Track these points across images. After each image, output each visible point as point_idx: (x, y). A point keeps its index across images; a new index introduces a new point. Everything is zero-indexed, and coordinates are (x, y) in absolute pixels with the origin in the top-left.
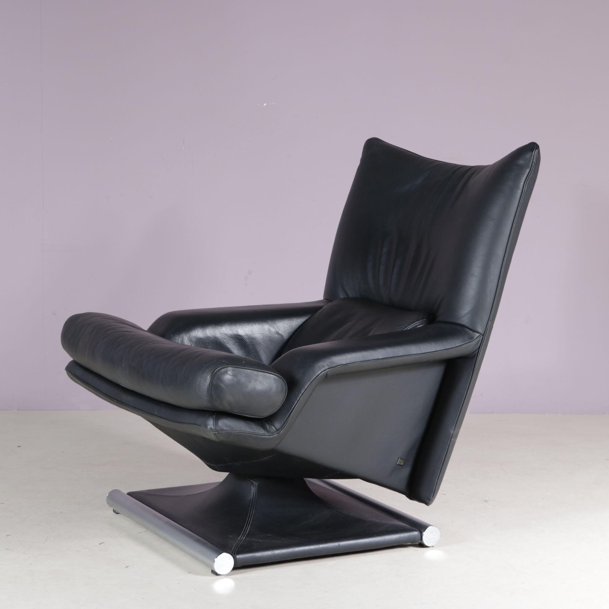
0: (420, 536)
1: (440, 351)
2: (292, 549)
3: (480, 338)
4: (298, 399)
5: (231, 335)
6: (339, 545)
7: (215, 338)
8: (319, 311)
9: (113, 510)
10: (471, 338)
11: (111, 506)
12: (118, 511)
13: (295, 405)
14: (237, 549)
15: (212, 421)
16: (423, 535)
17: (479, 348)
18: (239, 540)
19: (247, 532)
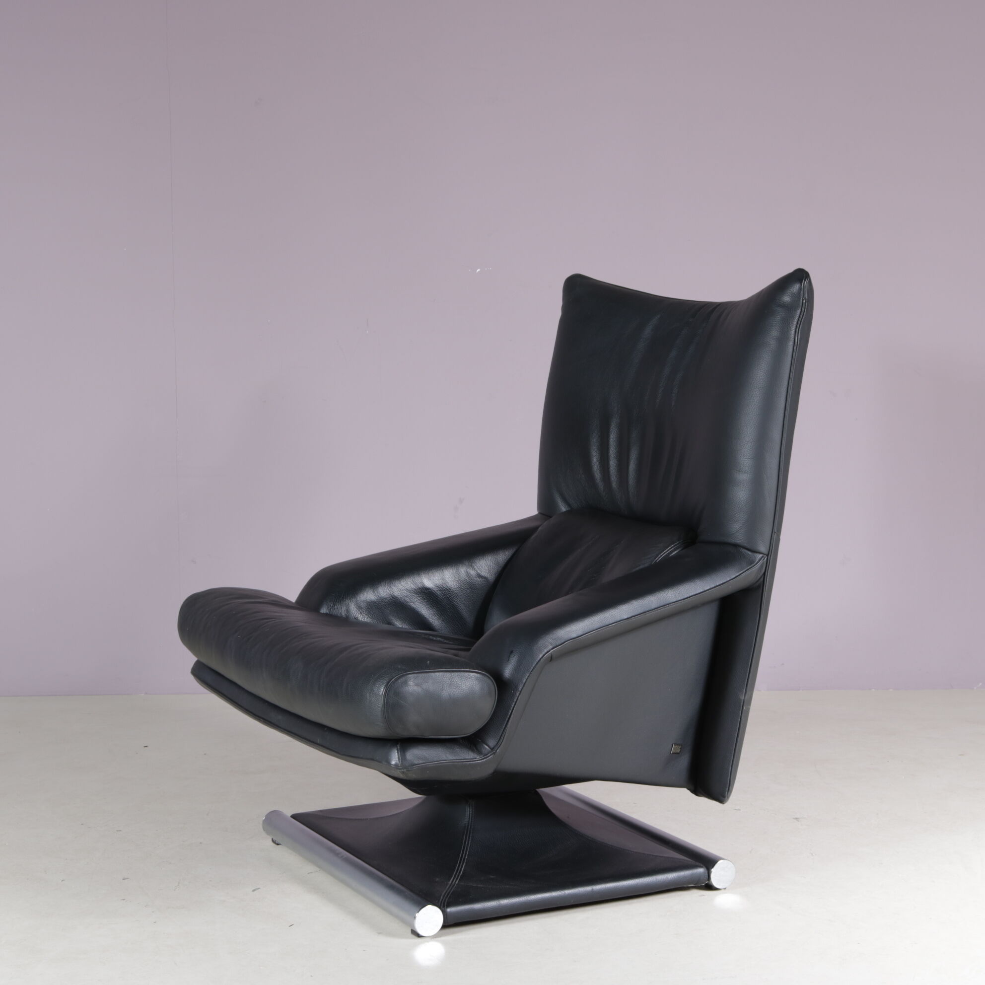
0: (707, 874)
1: (708, 590)
2: (525, 898)
3: (764, 559)
4: (515, 700)
5: (415, 590)
6: (593, 890)
7: (393, 598)
8: (534, 536)
9: (271, 840)
10: (751, 563)
11: (268, 833)
12: (278, 841)
13: (512, 708)
14: (447, 899)
15: (396, 751)
16: (711, 873)
17: (764, 574)
18: (450, 885)
19: (461, 873)
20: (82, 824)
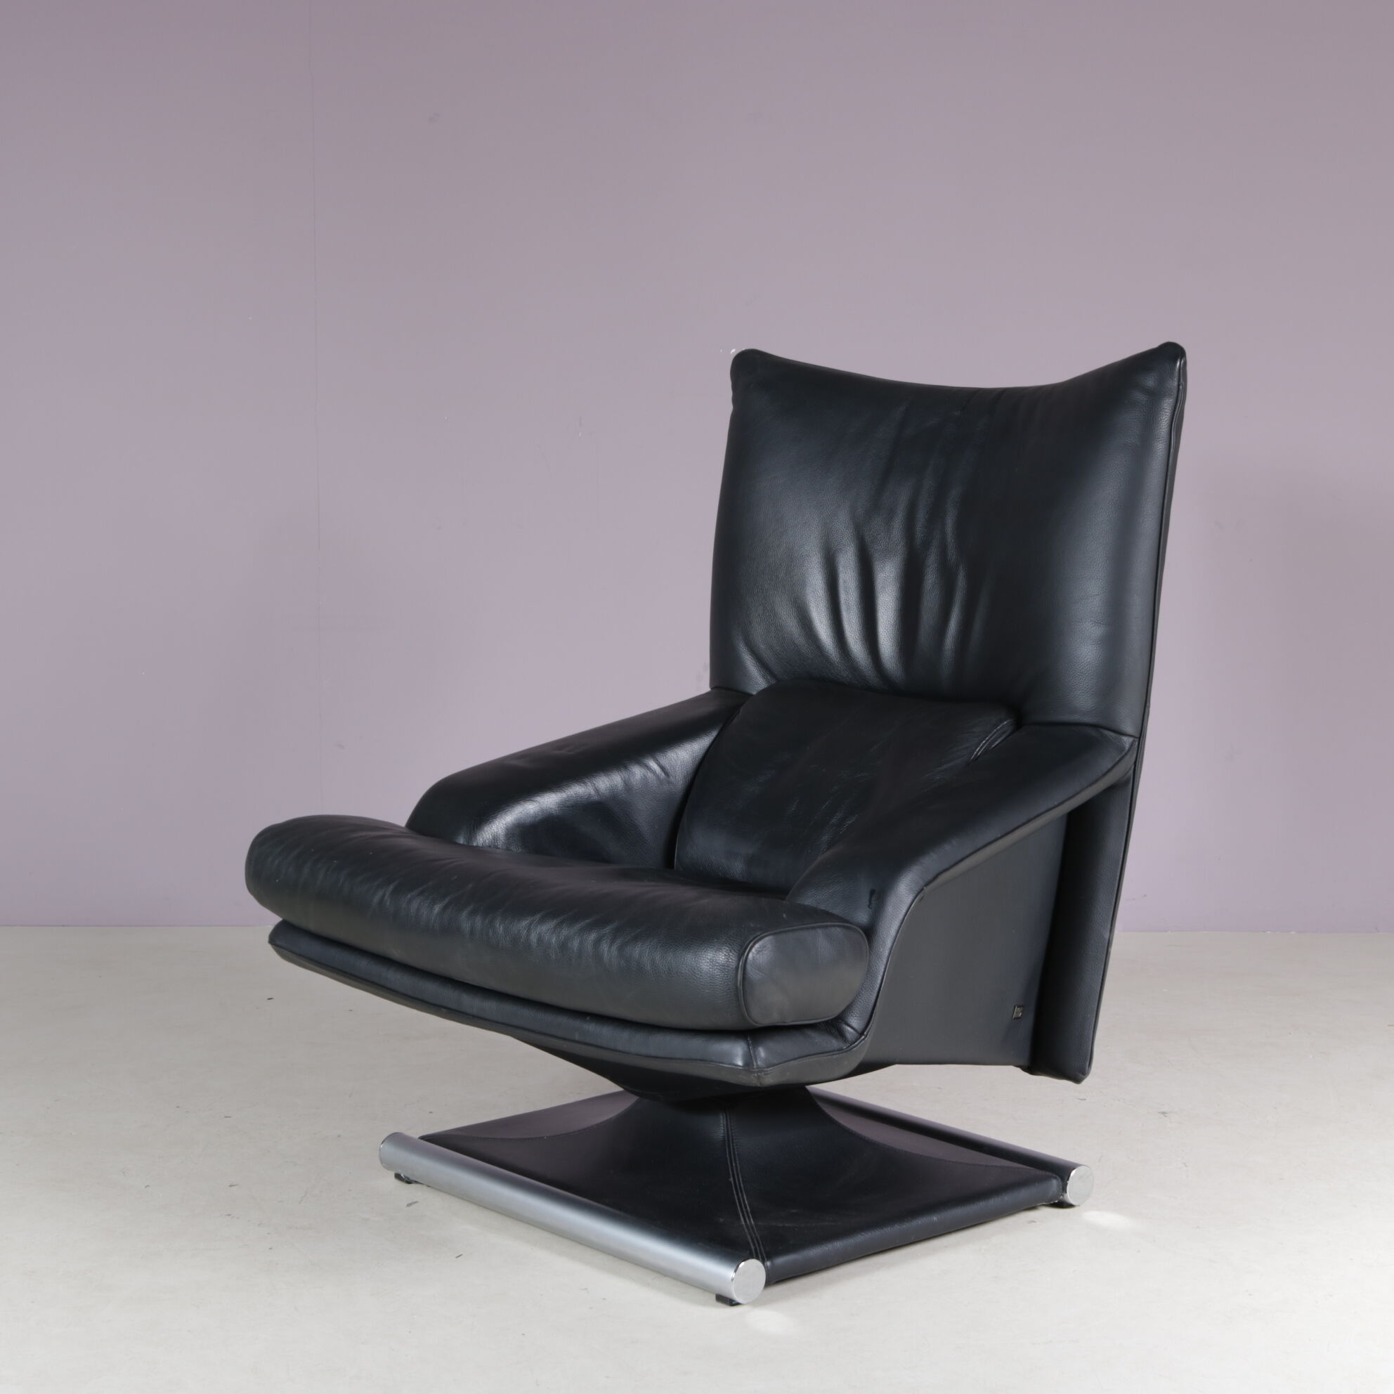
0: (1061, 1187)
16: (1066, 1184)
17: (1135, 764)
18: (748, 1227)
19: (749, 1209)
20: (178, 1107)
